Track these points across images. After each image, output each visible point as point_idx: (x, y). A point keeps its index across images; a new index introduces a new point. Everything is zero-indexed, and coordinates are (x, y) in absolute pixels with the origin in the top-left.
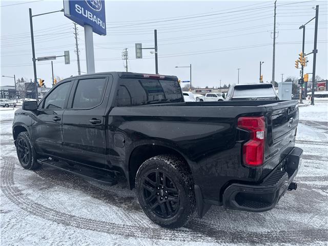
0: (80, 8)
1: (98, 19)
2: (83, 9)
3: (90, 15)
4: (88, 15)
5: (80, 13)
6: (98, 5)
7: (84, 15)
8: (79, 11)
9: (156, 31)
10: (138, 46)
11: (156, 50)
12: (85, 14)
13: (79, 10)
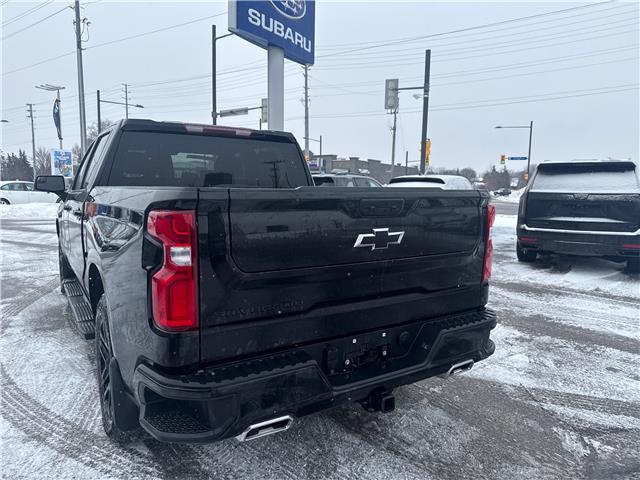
0: (259, 15)
1: (297, 34)
2: (263, 16)
3: (280, 27)
4: (275, 27)
5: (258, 24)
6: (298, 9)
7: (266, 28)
8: (256, 21)
9: (428, 53)
10: (391, 85)
11: (426, 91)
12: (268, 24)
13: (256, 18)
